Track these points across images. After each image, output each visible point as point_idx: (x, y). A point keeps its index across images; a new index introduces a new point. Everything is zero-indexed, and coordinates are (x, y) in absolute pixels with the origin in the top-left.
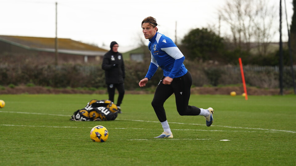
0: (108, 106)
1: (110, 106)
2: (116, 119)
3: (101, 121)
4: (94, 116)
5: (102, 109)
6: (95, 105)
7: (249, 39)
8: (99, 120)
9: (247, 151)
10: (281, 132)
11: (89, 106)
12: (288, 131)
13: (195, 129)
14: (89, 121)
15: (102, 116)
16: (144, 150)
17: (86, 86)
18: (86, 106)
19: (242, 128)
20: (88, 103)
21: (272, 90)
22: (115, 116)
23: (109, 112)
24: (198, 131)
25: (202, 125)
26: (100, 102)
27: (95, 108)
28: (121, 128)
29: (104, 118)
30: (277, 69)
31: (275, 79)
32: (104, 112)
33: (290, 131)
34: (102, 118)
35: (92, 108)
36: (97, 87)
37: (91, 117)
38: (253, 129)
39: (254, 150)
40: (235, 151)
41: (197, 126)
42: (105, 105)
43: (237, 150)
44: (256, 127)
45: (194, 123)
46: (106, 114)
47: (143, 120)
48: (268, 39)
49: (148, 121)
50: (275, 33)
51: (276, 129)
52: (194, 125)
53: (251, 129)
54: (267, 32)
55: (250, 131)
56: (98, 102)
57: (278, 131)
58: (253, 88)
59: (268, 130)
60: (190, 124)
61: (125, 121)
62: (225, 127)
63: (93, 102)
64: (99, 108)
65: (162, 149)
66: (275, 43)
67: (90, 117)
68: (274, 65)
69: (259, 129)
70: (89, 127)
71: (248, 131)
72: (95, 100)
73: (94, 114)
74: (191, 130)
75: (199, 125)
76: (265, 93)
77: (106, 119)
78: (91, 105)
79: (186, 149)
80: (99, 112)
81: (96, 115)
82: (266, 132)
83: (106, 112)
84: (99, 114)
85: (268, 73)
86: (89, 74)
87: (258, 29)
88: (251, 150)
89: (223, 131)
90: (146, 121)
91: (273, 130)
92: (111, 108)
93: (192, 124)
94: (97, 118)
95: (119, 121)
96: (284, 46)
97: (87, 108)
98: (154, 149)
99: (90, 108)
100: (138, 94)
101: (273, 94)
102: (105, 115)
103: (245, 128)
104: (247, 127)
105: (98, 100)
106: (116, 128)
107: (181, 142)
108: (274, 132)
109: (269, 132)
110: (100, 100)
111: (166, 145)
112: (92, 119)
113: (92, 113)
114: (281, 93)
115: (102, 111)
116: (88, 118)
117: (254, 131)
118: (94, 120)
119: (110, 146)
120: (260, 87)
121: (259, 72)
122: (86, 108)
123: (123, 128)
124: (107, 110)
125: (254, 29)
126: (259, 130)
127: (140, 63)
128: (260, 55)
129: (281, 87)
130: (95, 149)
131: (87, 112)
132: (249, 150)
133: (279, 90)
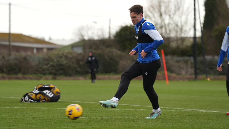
0: (52, 90)
1: (54, 90)
2: (59, 101)
3: (46, 102)
4: (40, 98)
5: (47, 92)
6: (41, 89)
7: (169, 34)
8: (44, 102)
9: (166, 127)
10: (195, 111)
11: (36, 89)
12: (201, 110)
13: (124, 108)
14: (36, 102)
15: (47, 98)
16: (82, 127)
17: (35, 73)
18: (34, 89)
19: (163, 108)
20: (36, 88)
21: (188, 76)
22: (58, 98)
23: (53, 95)
24: (127, 110)
25: (130, 105)
26: (46, 87)
27: (41, 92)
28: (63, 108)
29: (48, 100)
30: (192, 59)
31: (192, 67)
32: (49, 95)
33: (202, 110)
34: (47, 100)
35: (38, 92)
36: (44, 74)
37: (38, 99)
38: (172, 108)
39: (172, 126)
40: (156, 127)
41: (126, 106)
42: (49, 89)
43: (158, 126)
44: (174, 107)
45: (124, 104)
46: (51, 96)
47: (81, 101)
48: (184, 34)
49: (86, 102)
50: (190, 29)
51: (190, 109)
52: (124, 106)
53: (170, 108)
54: (184, 28)
55: (170, 110)
56: (44, 87)
57: (192, 110)
58: (173, 75)
59: (184, 109)
60: (120, 104)
61: (67, 102)
62: (149, 106)
63: (40, 86)
64: (45, 92)
65: (97, 126)
66: (190, 38)
67: (36, 99)
68: (189, 56)
69: (177, 108)
70: (35, 108)
71: (168, 110)
72: (41, 84)
73: (40, 96)
74: (121, 109)
75: (128, 105)
76: (183, 79)
77: (50, 101)
78: (38, 89)
79: (116, 125)
80: (45, 95)
81: (42, 97)
82: (182, 111)
83: (51, 95)
84: (45, 96)
85: (186, 62)
86: (37, 63)
87: (177, 25)
88: (169, 126)
89: (147, 110)
90: (84, 102)
91: (189, 110)
92: (55, 92)
93: (121, 104)
94: (43, 100)
95: (61, 102)
96: (197, 40)
97: (35, 91)
98: (90, 126)
99: (37, 92)
100: (78, 79)
101: (189, 79)
102: (49, 97)
103: (166, 108)
104: (167, 107)
105: (44, 84)
106: (59, 108)
107: (112, 119)
108: (189, 111)
109: (184, 111)
110: (46, 85)
111: (99, 122)
112: (38, 101)
113: (38, 96)
114: (196, 79)
115: (47, 94)
116: (36, 100)
117: (173, 110)
118: (40, 102)
119: (53, 123)
120: (178, 74)
121: (178, 62)
122: (33, 91)
123: (64, 108)
124: (51, 93)
125: (174, 25)
126: (176, 110)
127: (80, 54)
128: (178, 47)
129: (196, 74)
130: (40, 126)
131: (34, 95)
132: (168, 126)
133: (194, 76)
